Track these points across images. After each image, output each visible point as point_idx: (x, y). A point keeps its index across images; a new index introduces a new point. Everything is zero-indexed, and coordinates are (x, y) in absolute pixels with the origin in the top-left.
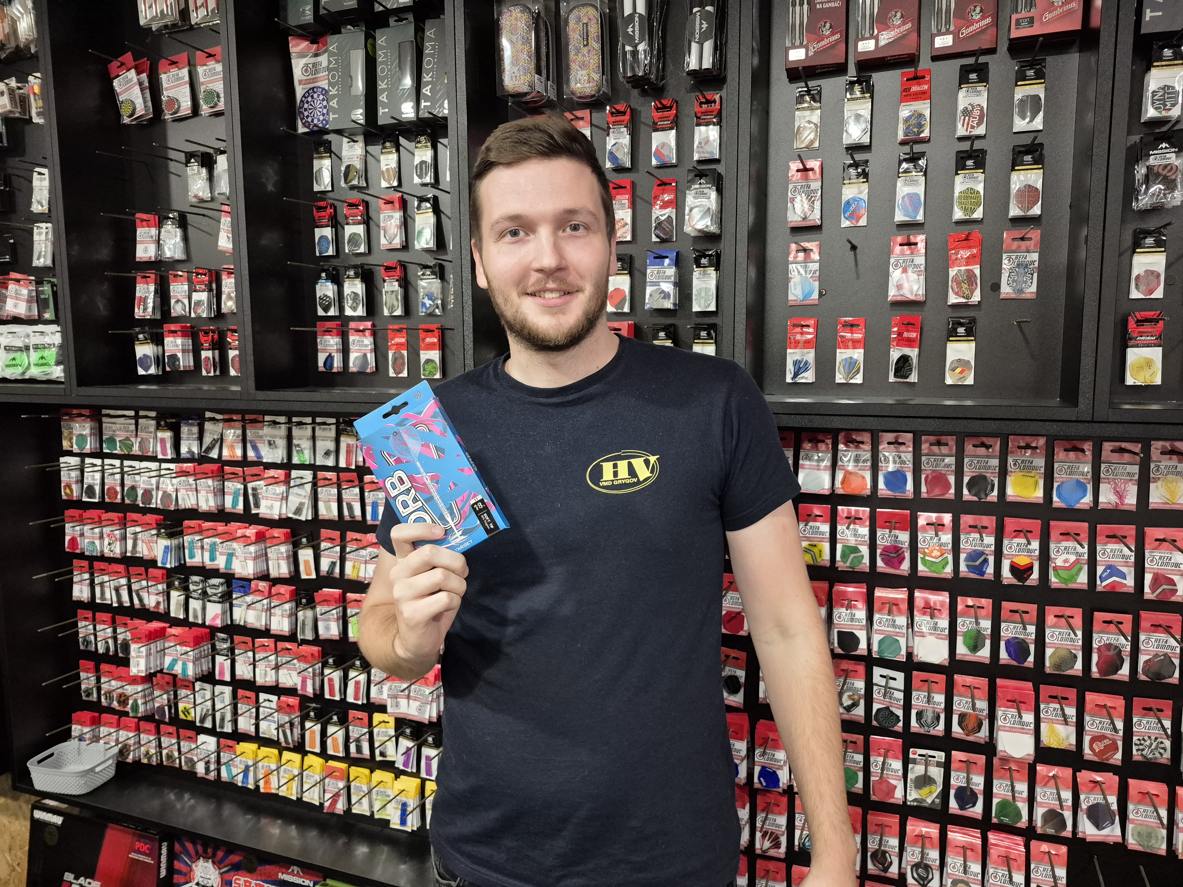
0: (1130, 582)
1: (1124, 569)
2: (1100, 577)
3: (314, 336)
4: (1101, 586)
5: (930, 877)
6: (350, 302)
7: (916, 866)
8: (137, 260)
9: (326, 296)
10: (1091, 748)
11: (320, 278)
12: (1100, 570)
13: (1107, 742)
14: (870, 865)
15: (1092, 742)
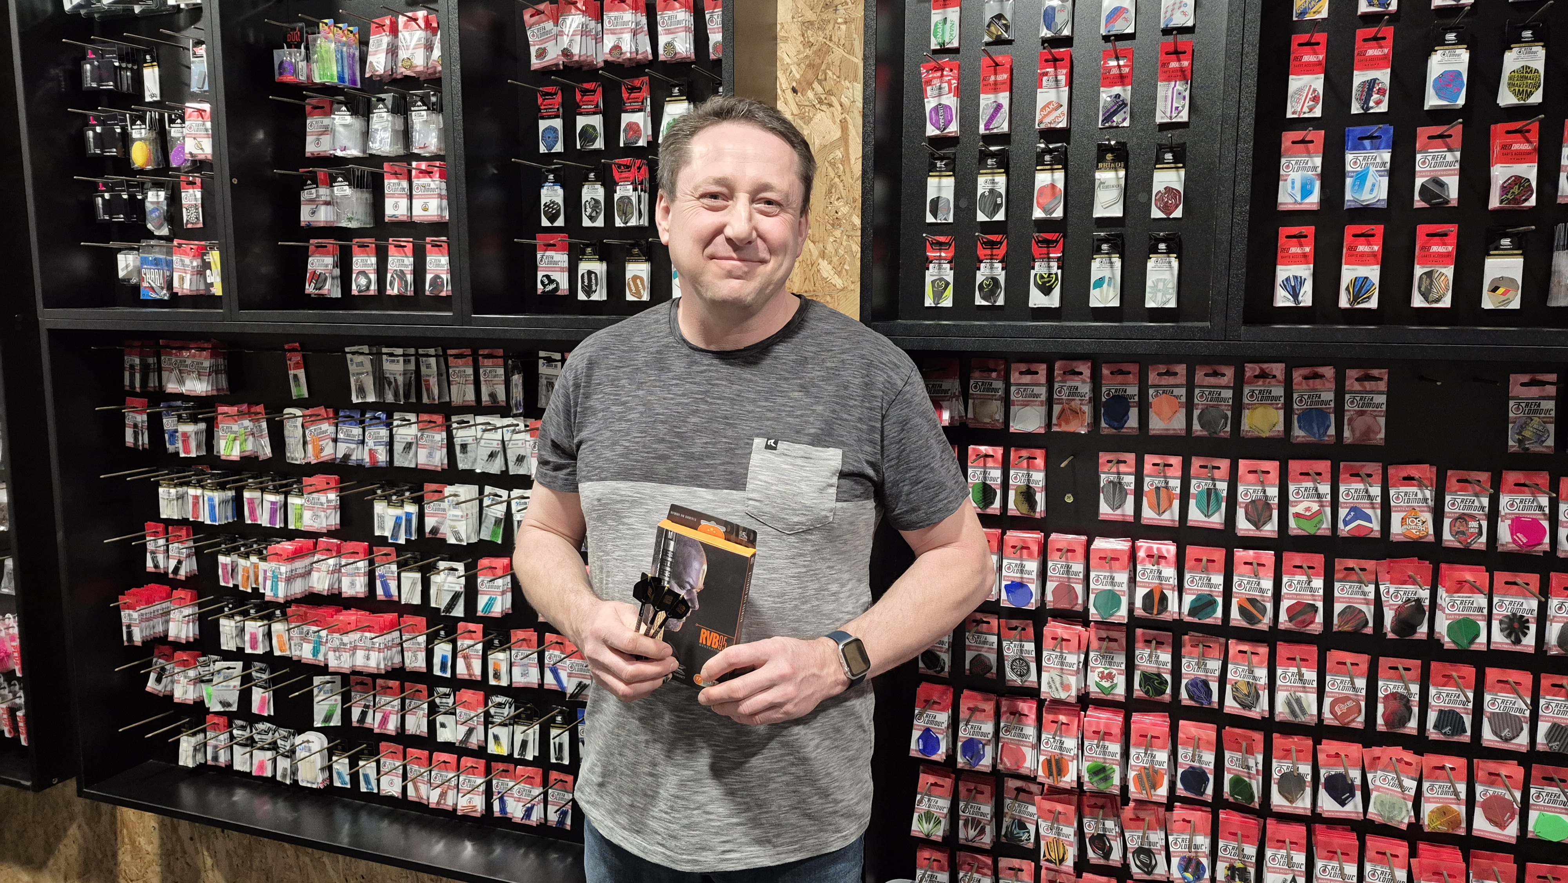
0: (1376, 526)
1: (1369, 512)
2: (1344, 520)
3: (533, 249)
4: (1344, 530)
5: (1154, 862)
6: (589, 210)
7: (1139, 851)
9: (553, 202)
10: (1332, 712)
11: (546, 180)
12: (1343, 513)
13: (1350, 704)
14: (1091, 854)
15: (1333, 705)
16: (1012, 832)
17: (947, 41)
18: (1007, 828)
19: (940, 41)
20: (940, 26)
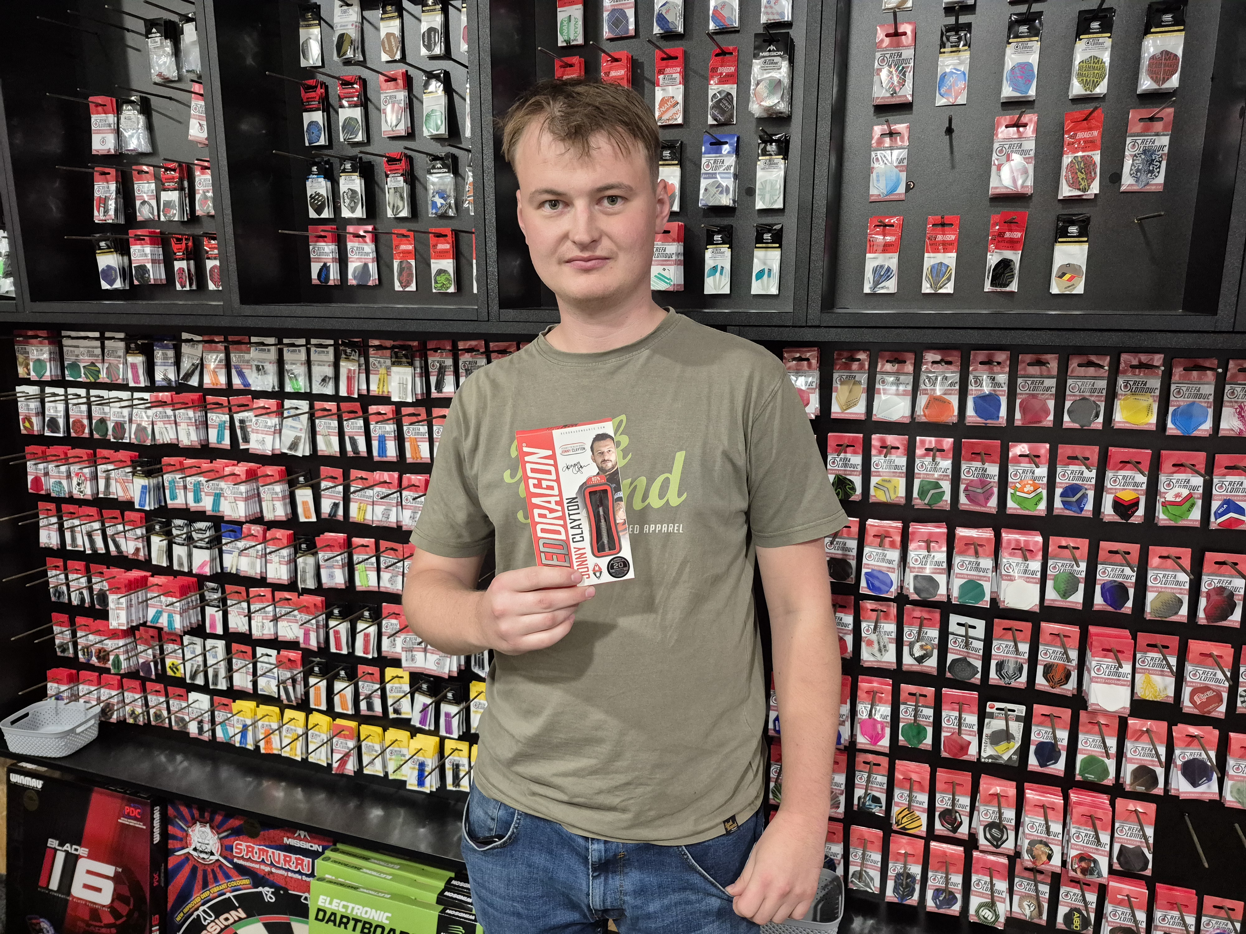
2: (1215, 513)
3: (306, 242)
4: (1216, 523)
5: (1005, 837)
6: (347, 201)
7: (990, 826)
8: (94, 153)
9: (318, 194)
10: (1192, 700)
11: (310, 172)
12: (1215, 505)
13: (1210, 694)
14: (938, 826)
15: (1192, 694)
16: (864, 803)
17: (572, 38)
18: (859, 798)
19: (566, 38)
20: (565, 23)
